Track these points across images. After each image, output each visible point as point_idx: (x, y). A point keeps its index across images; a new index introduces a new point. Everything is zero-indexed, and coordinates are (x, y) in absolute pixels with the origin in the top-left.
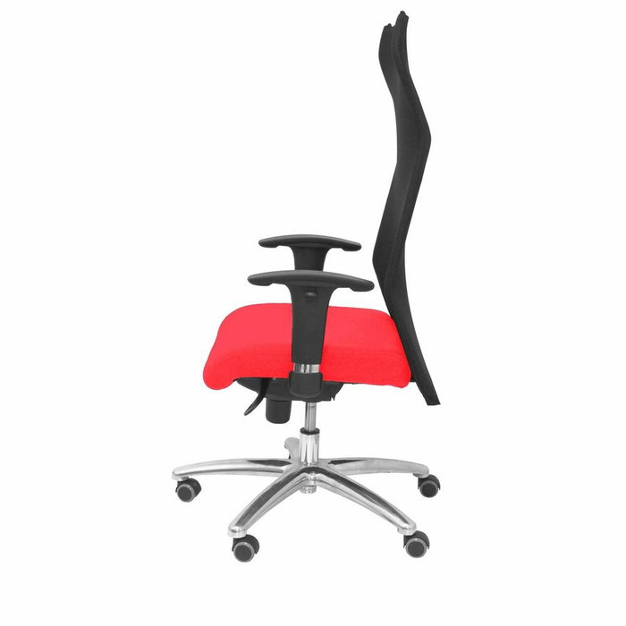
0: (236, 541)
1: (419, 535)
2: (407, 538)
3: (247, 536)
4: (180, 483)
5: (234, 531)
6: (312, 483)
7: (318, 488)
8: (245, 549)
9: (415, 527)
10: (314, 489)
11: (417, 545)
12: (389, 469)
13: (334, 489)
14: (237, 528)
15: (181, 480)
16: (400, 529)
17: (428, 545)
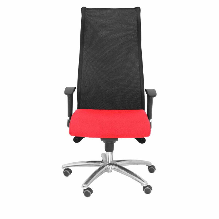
0: (85, 190)
1: (148, 186)
2: (144, 187)
3: (88, 188)
4: (64, 170)
5: (84, 186)
6: (111, 169)
7: (113, 171)
8: (88, 192)
9: (147, 183)
10: (111, 171)
11: (148, 190)
12: (138, 163)
13: (118, 171)
14: (85, 185)
15: (65, 169)
16: (142, 184)
17: (152, 190)
